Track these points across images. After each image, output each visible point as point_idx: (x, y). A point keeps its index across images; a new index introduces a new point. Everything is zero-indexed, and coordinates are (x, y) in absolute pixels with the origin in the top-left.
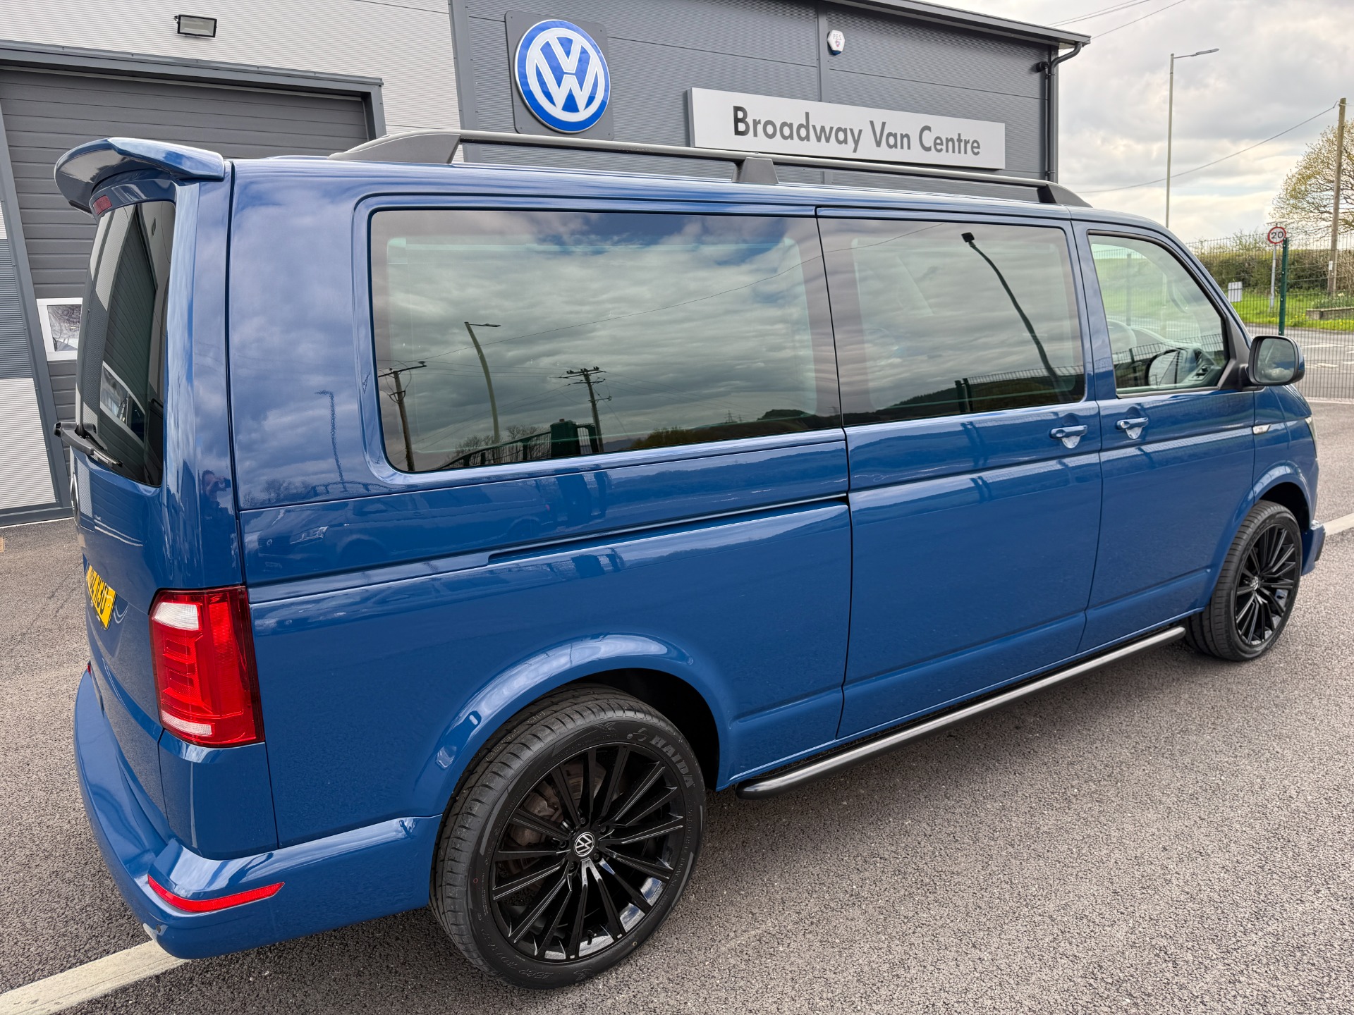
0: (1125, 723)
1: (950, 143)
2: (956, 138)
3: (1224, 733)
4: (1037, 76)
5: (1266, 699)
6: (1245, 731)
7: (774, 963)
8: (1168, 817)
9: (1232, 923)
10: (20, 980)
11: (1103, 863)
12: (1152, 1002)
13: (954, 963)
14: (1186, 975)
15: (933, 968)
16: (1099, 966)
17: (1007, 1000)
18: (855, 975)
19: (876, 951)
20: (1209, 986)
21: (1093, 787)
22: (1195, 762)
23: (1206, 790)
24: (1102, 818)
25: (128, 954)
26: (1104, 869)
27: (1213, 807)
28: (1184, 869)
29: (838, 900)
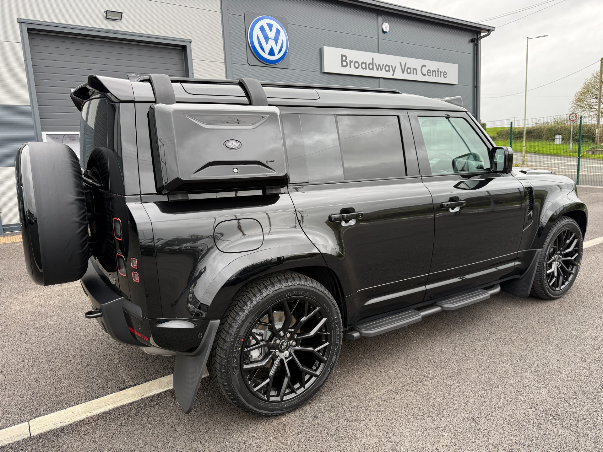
0: (532, 312)
1: (434, 73)
2: (436, 70)
3: (576, 316)
4: (472, 44)
5: (592, 303)
6: (585, 315)
7: (396, 402)
8: (557, 348)
9: (591, 389)
10: (73, 404)
11: (532, 366)
12: (562, 418)
13: (473, 402)
14: (575, 408)
15: (465, 405)
16: (537, 404)
17: (499, 417)
18: (432, 407)
19: (439, 398)
20: (585, 412)
21: (523, 337)
22: (566, 328)
23: (572, 338)
24: (528, 348)
25: (117, 395)
26: (533, 368)
27: (576, 345)
28: (567, 368)
29: (419, 378)
